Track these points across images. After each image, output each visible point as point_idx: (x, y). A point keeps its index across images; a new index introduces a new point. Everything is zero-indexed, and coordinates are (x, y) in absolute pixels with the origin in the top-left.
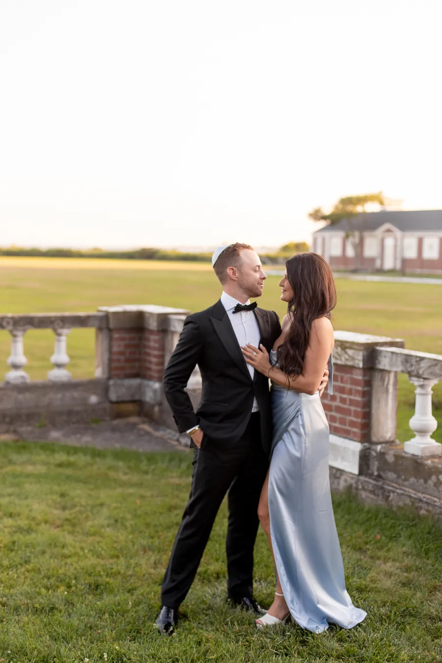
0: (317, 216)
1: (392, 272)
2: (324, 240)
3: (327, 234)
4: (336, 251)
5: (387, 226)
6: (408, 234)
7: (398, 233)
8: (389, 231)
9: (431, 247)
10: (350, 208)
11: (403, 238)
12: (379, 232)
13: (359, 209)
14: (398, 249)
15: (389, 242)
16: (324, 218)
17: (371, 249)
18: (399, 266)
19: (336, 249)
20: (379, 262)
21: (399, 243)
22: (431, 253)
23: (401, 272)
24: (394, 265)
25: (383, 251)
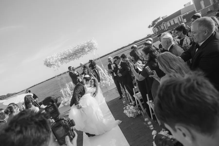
0: (149, 27)
5: (163, 22)
6: (167, 22)
8: (164, 23)
9: (172, 22)
12: (162, 24)
14: (167, 26)
15: (165, 25)
16: (151, 26)
18: (168, 29)
19: (157, 30)
20: (164, 29)
21: (166, 25)
22: (172, 24)
23: (169, 29)
24: (167, 29)
25: (164, 27)
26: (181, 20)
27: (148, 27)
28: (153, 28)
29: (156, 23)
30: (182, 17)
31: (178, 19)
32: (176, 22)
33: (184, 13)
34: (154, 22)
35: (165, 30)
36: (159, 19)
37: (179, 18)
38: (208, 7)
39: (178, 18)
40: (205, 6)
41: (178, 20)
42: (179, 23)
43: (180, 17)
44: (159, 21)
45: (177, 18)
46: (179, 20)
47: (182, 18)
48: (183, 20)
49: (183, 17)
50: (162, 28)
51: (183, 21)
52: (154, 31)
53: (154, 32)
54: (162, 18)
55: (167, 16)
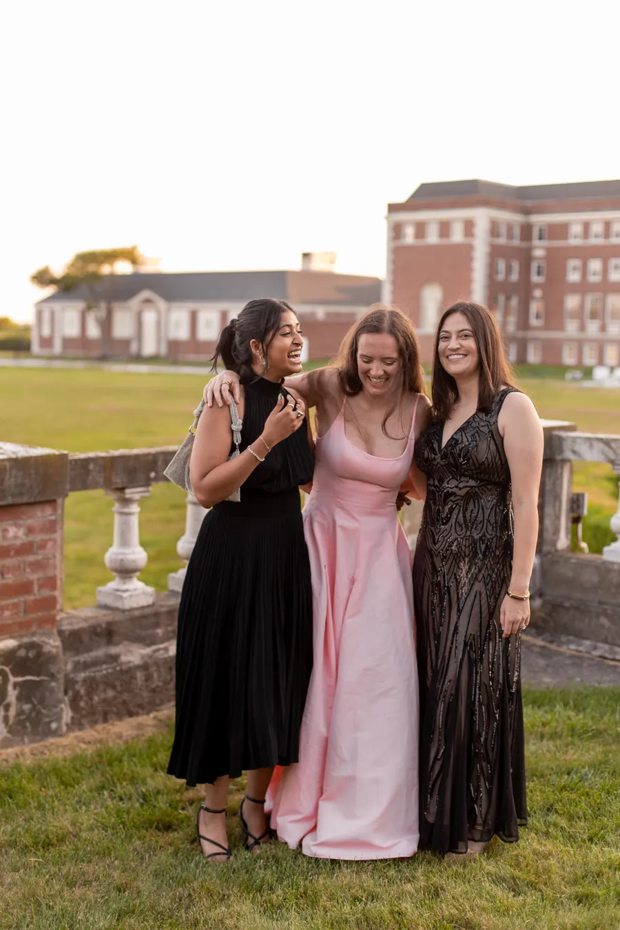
0: (42, 278)
1: (154, 359)
2: (52, 314)
3: (57, 306)
4: (72, 330)
5: (146, 294)
6: (175, 305)
7: (162, 304)
8: (148, 301)
9: (208, 324)
10: (92, 268)
11: (168, 311)
12: (135, 303)
13: (106, 269)
14: (163, 328)
15: (149, 317)
16: (53, 281)
17: (123, 327)
18: (163, 350)
19: (70, 327)
20: (135, 346)
21: (162, 319)
22: (208, 332)
23: (165, 357)
24: (157, 348)
25: (139, 331)
34: (87, 258)
35: (133, 351)
52: (39, 322)
53: (39, 329)
54: (134, 263)
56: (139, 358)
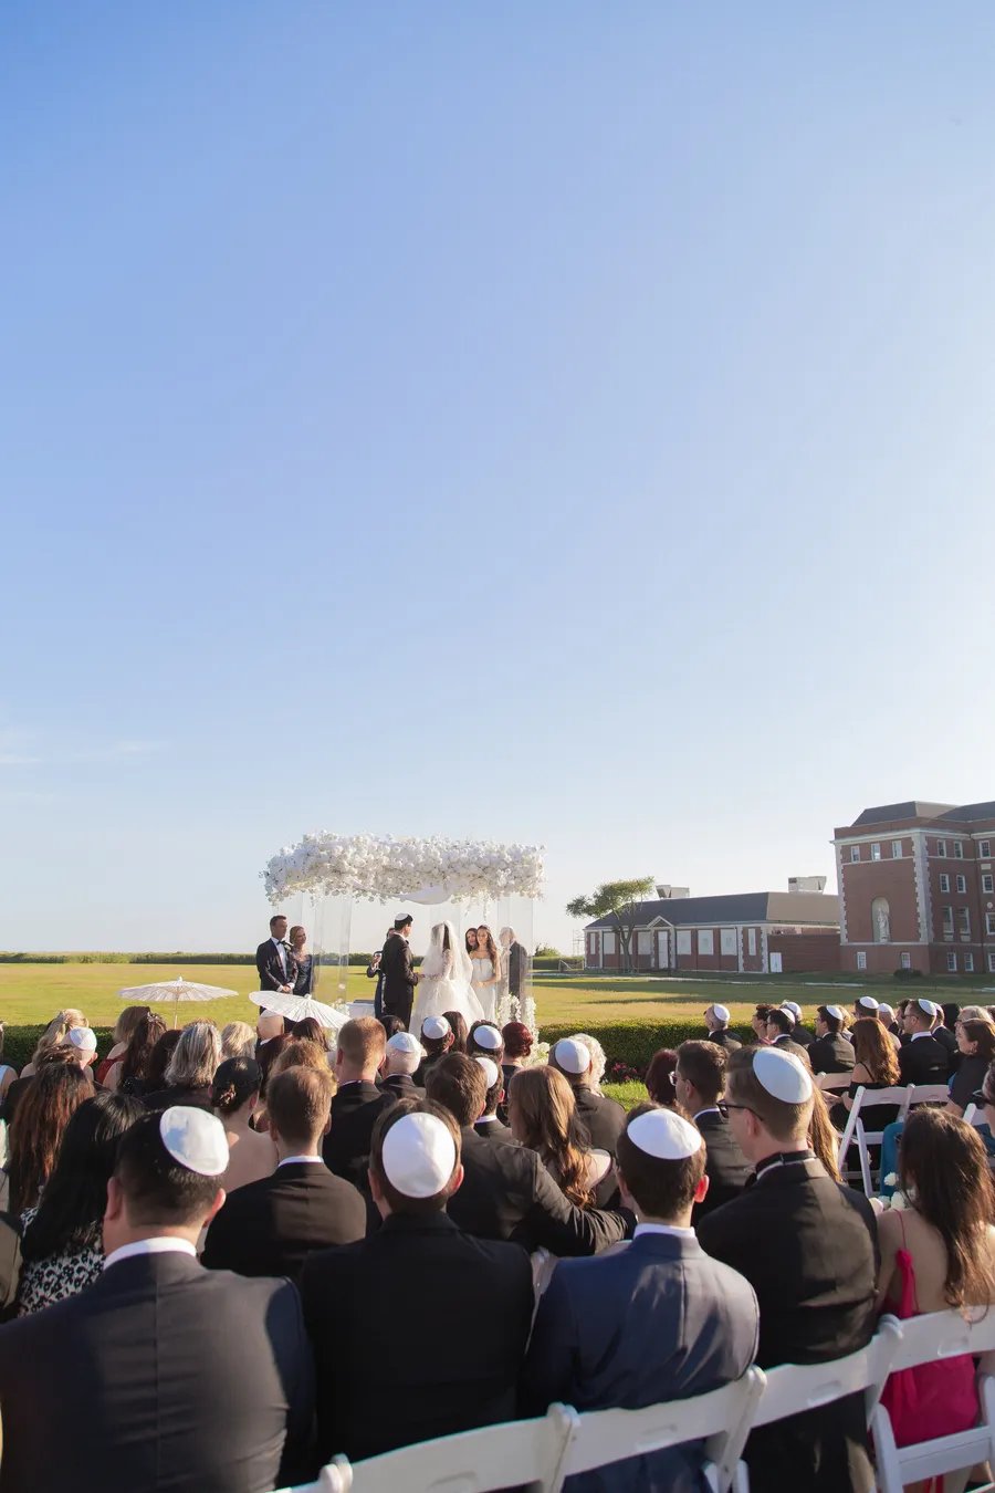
0: (577, 907)
2: (597, 937)
3: (599, 929)
5: (659, 918)
6: (681, 927)
7: (671, 927)
8: (661, 924)
9: (706, 941)
11: (676, 931)
12: (651, 926)
14: (672, 944)
15: (663, 936)
16: (589, 910)
18: (673, 966)
19: (609, 946)
20: (653, 960)
21: (672, 938)
22: (706, 949)
23: (675, 970)
24: (669, 963)
25: (656, 948)
26: (759, 948)
27: (570, 906)
28: (592, 919)
29: (621, 902)
30: (764, 937)
31: (741, 937)
32: (726, 950)
33: (779, 922)
34: (609, 894)
35: (653, 965)
36: (640, 886)
37: (752, 934)
38: (906, 949)
39: (745, 932)
40: (892, 938)
41: (741, 944)
42: (741, 961)
43: (758, 932)
44: (638, 898)
45: (740, 927)
46: (746, 949)
47: (765, 945)
48: (765, 953)
49: (769, 937)
50: (645, 946)
51: (765, 961)
52: (588, 943)
53: (588, 949)
54: (661, 893)
55: (687, 890)
56: (657, 971)
